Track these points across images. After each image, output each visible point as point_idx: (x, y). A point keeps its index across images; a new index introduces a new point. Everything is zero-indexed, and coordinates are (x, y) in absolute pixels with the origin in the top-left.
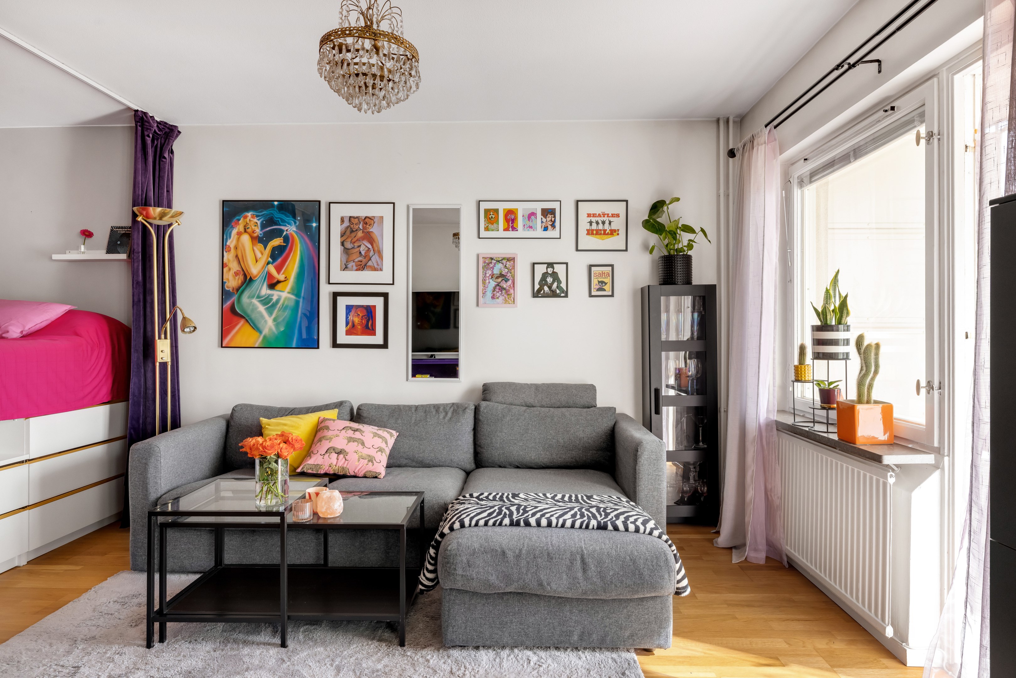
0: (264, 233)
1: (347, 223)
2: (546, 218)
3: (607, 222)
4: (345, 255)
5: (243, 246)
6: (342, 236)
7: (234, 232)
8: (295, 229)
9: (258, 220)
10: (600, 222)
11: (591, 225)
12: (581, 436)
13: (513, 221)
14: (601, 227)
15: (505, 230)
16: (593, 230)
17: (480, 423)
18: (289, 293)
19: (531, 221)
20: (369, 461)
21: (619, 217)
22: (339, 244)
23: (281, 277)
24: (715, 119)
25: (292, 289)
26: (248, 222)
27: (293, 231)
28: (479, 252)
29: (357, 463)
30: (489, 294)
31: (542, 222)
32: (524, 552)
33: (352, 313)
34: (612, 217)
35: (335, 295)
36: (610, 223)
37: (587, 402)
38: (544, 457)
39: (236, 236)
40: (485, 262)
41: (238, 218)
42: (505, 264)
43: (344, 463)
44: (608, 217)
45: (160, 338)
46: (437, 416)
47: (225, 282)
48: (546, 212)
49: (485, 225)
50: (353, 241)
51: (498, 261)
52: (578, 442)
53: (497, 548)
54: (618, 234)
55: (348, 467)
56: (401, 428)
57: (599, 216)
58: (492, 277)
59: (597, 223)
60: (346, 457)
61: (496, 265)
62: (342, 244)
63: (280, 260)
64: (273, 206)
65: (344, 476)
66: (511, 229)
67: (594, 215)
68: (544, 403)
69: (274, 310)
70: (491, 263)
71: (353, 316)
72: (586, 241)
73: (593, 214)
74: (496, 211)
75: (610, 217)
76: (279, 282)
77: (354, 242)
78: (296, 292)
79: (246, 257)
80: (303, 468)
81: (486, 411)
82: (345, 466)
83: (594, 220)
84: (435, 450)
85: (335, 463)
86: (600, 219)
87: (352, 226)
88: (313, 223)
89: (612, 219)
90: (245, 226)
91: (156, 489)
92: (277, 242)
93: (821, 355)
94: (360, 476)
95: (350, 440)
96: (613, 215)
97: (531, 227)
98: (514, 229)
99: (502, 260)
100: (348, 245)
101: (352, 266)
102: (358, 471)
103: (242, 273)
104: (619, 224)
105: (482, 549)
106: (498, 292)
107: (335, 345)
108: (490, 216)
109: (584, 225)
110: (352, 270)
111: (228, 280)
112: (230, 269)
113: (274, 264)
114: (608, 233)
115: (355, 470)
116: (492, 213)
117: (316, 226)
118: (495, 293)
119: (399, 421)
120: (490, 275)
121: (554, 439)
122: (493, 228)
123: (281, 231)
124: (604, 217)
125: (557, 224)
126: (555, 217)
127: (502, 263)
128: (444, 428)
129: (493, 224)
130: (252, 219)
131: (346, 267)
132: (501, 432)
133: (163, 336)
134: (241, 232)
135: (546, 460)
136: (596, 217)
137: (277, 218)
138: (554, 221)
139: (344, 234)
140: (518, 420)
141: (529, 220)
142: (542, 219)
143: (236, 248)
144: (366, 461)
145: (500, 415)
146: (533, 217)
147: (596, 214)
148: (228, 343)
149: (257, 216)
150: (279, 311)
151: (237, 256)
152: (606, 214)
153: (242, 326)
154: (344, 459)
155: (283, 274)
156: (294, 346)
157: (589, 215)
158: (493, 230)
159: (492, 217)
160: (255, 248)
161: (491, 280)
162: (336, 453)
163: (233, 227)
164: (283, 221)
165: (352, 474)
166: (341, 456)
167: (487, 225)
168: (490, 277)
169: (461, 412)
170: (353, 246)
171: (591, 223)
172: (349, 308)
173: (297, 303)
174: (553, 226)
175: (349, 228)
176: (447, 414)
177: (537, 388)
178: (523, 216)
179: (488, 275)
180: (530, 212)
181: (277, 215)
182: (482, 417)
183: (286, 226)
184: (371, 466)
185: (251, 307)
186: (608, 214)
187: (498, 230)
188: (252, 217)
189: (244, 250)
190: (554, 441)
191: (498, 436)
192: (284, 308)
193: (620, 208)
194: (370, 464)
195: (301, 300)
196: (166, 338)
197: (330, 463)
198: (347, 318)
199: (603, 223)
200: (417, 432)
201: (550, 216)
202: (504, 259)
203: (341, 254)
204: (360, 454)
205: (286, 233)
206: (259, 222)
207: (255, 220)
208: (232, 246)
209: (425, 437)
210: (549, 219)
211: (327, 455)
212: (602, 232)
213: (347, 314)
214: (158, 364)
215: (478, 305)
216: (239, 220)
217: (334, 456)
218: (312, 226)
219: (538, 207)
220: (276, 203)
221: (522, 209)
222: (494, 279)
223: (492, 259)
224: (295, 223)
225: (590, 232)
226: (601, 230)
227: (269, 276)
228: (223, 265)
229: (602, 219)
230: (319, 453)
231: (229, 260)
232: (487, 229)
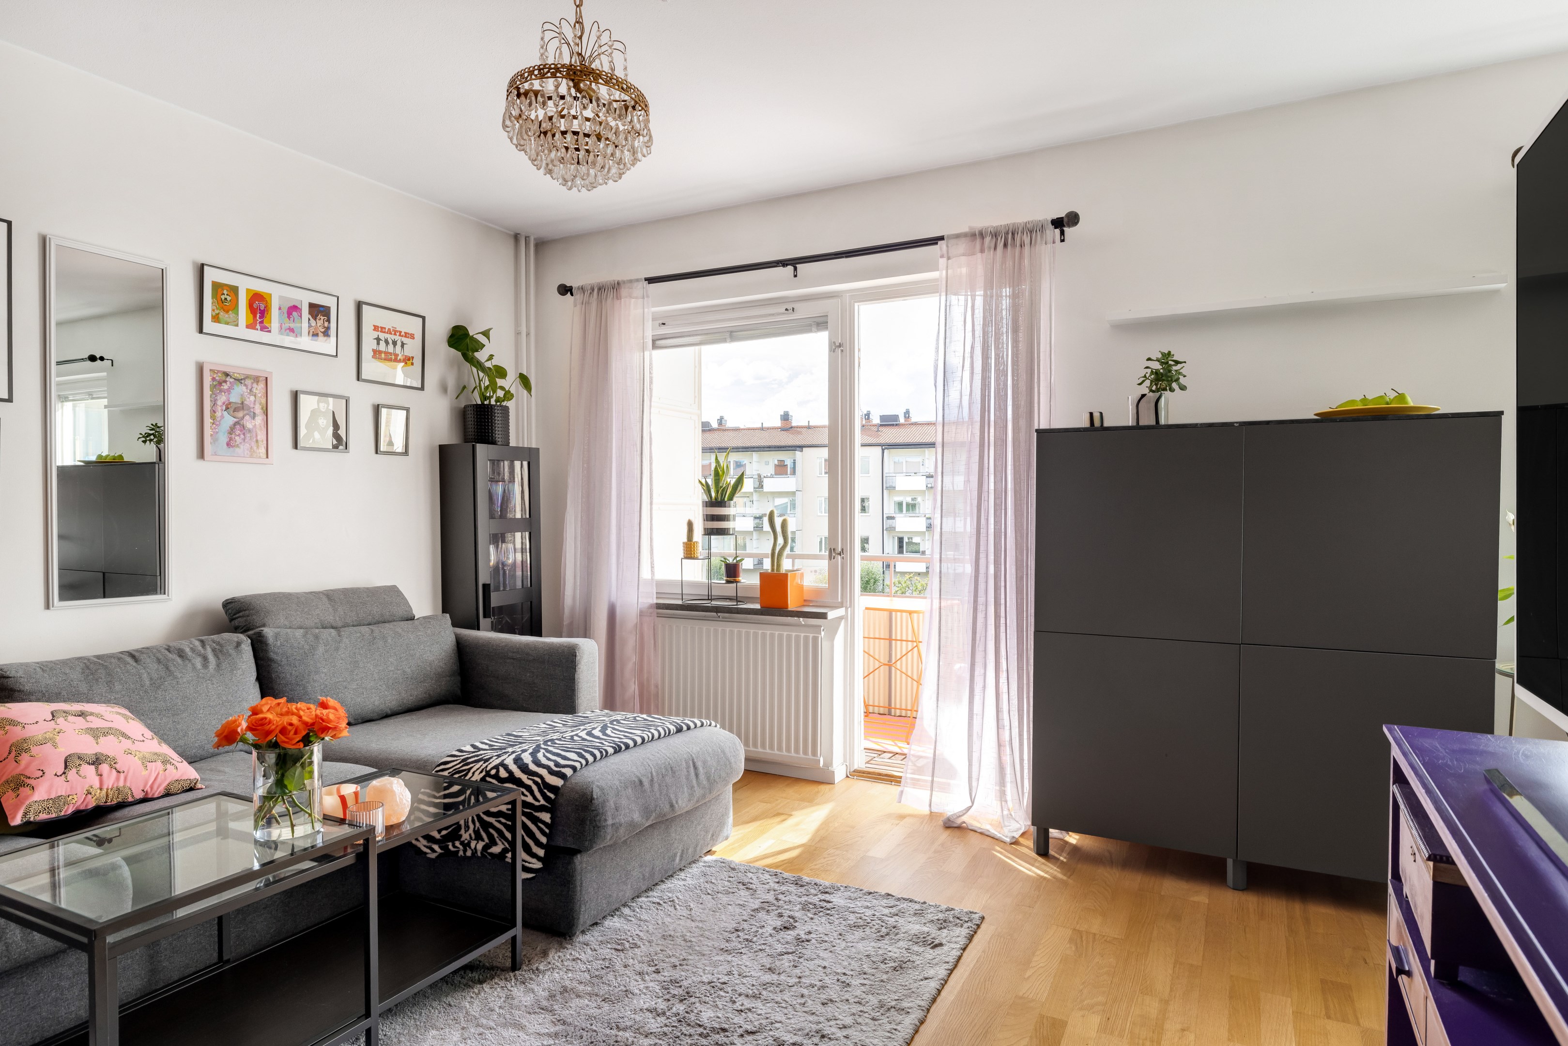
2: (315, 319)
3: (399, 344)
10: (390, 342)
11: (378, 344)
12: (431, 659)
13: (263, 313)
14: (391, 348)
15: (248, 327)
16: (380, 352)
17: (274, 665)
19: (292, 319)
21: (414, 338)
24: (512, 233)
28: (201, 359)
29: (145, 773)
30: (223, 438)
31: (310, 326)
34: (406, 337)
36: (403, 345)
38: (389, 699)
40: (214, 379)
42: (250, 387)
43: (118, 779)
44: (400, 335)
46: (189, 665)
48: (317, 310)
49: (213, 310)
51: (239, 381)
52: (429, 668)
54: (412, 364)
55: (128, 784)
57: (389, 332)
58: (227, 408)
59: (387, 342)
60: (117, 766)
61: (235, 387)
65: (122, 805)
66: (258, 327)
67: (382, 330)
68: (349, 621)
70: (225, 382)
72: (372, 368)
73: (382, 328)
74: (234, 290)
75: (402, 336)
80: (25, 814)
81: (279, 643)
82: (121, 784)
83: (382, 336)
85: (97, 785)
86: (390, 338)
89: (405, 340)
94: (156, 796)
96: (406, 335)
97: (292, 330)
98: (264, 329)
99: (244, 379)
102: (152, 787)
104: (413, 348)
106: (239, 435)
108: (223, 297)
109: (368, 342)
114: (400, 359)
115: (145, 787)
116: (225, 292)
118: (233, 436)
120: (224, 403)
121: (398, 670)
122: (229, 320)
124: (395, 334)
125: (333, 331)
126: (329, 321)
127: (245, 385)
128: (213, 684)
129: (227, 312)
132: (317, 673)
135: (394, 703)
136: (385, 332)
138: (328, 328)
140: (337, 649)
141: (289, 317)
142: (309, 319)
145: (307, 647)
146: (295, 314)
147: (385, 328)
152: (397, 331)
154: (114, 771)
157: (376, 328)
158: (227, 323)
159: (226, 299)
161: (225, 413)
162: (89, 763)
165: (139, 795)
166: (105, 768)
167: (217, 312)
168: (224, 408)
169: (232, 652)
171: (378, 340)
174: (326, 333)
176: (205, 659)
177: (330, 596)
178: (280, 309)
179: (219, 403)
180: (292, 304)
182: (277, 654)
184: (175, 771)
186: (400, 332)
187: (237, 325)
190: (399, 672)
191: (314, 681)
193: (414, 326)
197: (87, 787)
199: (395, 343)
201: (322, 318)
202: (247, 377)
209: (182, 708)
210: (320, 323)
212: (393, 357)
215: (201, 455)
217: (89, 771)
219: (305, 299)
221: (278, 296)
222: (231, 410)
223: (227, 375)
225: (376, 354)
226: (391, 354)
229: (393, 337)
232: (216, 319)
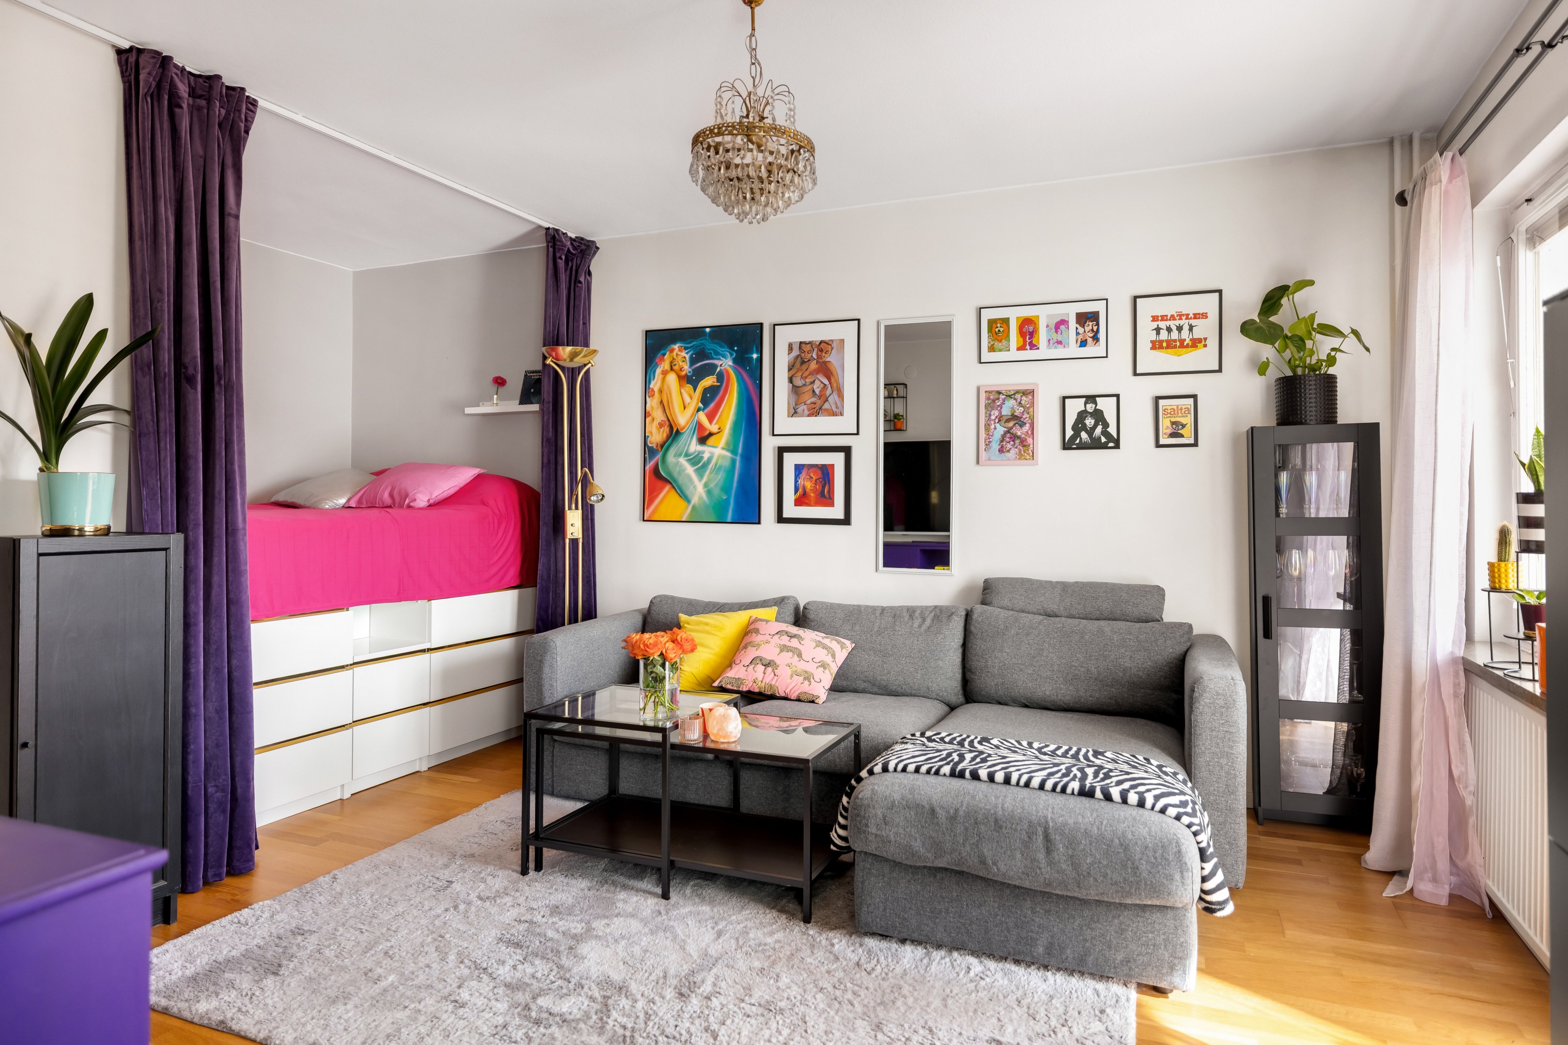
0: (693, 370)
1: (796, 352)
2: (1083, 327)
3: (1186, 328)
4: (794, 395)
5: (669, 388)
6: (790, 370)
7: (659, 371)
8: (731, 363)
9: (687, 353)
10: (1174, 328)
11: (1158, 333)
12: (1126, 665)
13: (1032, 334)
14: (1175, 335)
15: (1018, 349)
16: (1161, 342)
17: (972, 637)
18: (723, 449)
19: (1059, 333)
20: (805, 679)
21: (1207, 317)
22: (787, 380)
23: (714, 428)
24: (1386, 140)
25: (727, 444)
26: (675, 357)
27: (729, 366)
28: (980, 383)
29: (789, 681)
30: (995, 446)
31: (1078, 334)
32: (961, 813)
33: (803, 475)
34: (1195, 318)
35: (781, 451)
36: (1191, 328)
37: (1145, 613)
38: (1065, 693)
39: (661, 376)
40: (988, 398)
41: (663, 352)
42: (1019, 400)
43: (773, 679)
44: (1187, 318)
45: (570, 508)
46: (910, 623)
47: (648, 437)
48: (1083, 318)
49: (989, 343)
50: (805, 375)
51: (1010, 396)
52: (1121, 674)
53: (925, 804)
54: (1205, 346)
55: (777, 685)
56: (858, 637)
57: (1173, 318)
58: (1000, 421)
59: (1169, 330)
60: (776, 671)
61: (1006, 402)
62: (791, 380)
63: (712, 405)
64: (705, 332)
65: (772, 697)
66: (1028, 347)
67: (1164, 318)
68: (1074, 612)
69: (705, 472)
70: (998, 399)
71: (804, 479)
72: (1149, 360)
73: (1162, 316)
74: (1006, 321)
75: (1191, 318)
76: (711, 434)
77: (806, 377)
78: (731, 448)
79: (672, 402)
80: (720, 682)
81: (981, 619)
82: (773, 683)
83: (1163, 325)
84: (905, 671)
85: (761, 679)
86: (1173, 324)
87: (803, 355)
88: (752, 353)
89: (1193, 322)
90: (671, 363)
91: (551, 693)
92: (709, 381)
93: (1533, 547)
94: (792, 698)
95: (784, 648)
96: (1196, 316)
97: (1060, 343)
98: (1033, 346)
99: (1014, 394)
100: (798, 382)
101: (804, 410)
102: (790, 692)
103: (667, 423)
104: (1206, 329)
105: (904, 803)
106: (1009, 442)
107: (781, 519)
108: (997, 330)
109: (1146, 335)
110: (802, 416)
111: (651, 433)
112: (653, 420)
113: (706, 411)
114: (1188, 344)
115: (786, 689)
116: (999, 325)
117: (758, 357)
118: (1004, 443)
119: (857, 628)
120: (996, 417)
121: (1082, 667)
122: (1002, 347)
123: (715, 367)
124: (1180, 319)
125: (1102, 335)
126: (1098, 324)
127: (1015, 399)
128: (918, 641)
129: (1000, 341)
130: (679, 353)
131: (795, 412)
132: (1001, 651)
133: (573, 506)
134: (667, 370)
135: (1068, 698)
136: (1167, 320)
137: (709, 350)
138: (1098, 331)
139: (793, 366)
140: (1028, 634)
141: (1056, 332)
142: (1077, 328)
143: (661, 391)
144: (801, 678)
145: (1002, 627)
146: (1062, 327)
147: (1167, 316)
148: (650, 516)
149: (686, 348)
150: (711, 473)
151: (661, 402)
152: (1183, 315)
153: (668, 492)
154: (773, 673)
155: (716, 424)
156: (729, 520)
157: (1155, 319)
158: (1000, 350)
159: (999, 331)
160: (682, 391)
161: (998, 425)
162: (763, 665)
163: (657, 365)
164: (717, 353)
165: (783, 695)
166: (769, 669)
167: (992, 343)
168: (997, 421)
169: (944, 620)
170: (804, 383)
171: (1158, 330)
172: (799, 468)
173: (733, 462)
174: (1096, 339)
175: (800, 358)
176: (924, 620)
177: (1065, 587)
178: (1047, 326)
179: (993, 417)
180: (1059, 319)
181: (710, 346)
182: (975, 627)
183: (719, 359)
184: (807, 686)
185: (678, 469)
186: (1187, 315)
187: (1009, 350)
188: (680, 351)
189: (670, 394)
190: (1082, 669)
191: (996, 657)
192: (717, 469)
193: (1209, 303)
194: (806, 682)
195: (738, 459)
196: (577, 508)
197: (754, 678)
198: (796, 481)
199: (1180, 329)
200: (880, 645)
201: (1091, 324)
202: (1017, 392)
203: (789, 395)
204: (794, 669)
205: (721, 370)
206: (687, 357)
207: (683, 354)
208: (656, 389)
210: (1088, 329)
211: (751, 667)
212: (1178, 344)
213: (797, 476)
214: (567, 541)
215: (978, 462)
216: (664, 355)
217: (760, 668)
218: (752, 358)
219: (1071, 312)
220: (708, 330)
221: (1044, 316)
222: (1003, 422)
223: (999, 393)
224: (731, 355)
225: (1156, 345)
226: (1175, 341)
227: (700, 426)
228: (646, 414)
229: (1177, 323)
230: (742, 663)
231: (652, 407)
232: (991, 349)
